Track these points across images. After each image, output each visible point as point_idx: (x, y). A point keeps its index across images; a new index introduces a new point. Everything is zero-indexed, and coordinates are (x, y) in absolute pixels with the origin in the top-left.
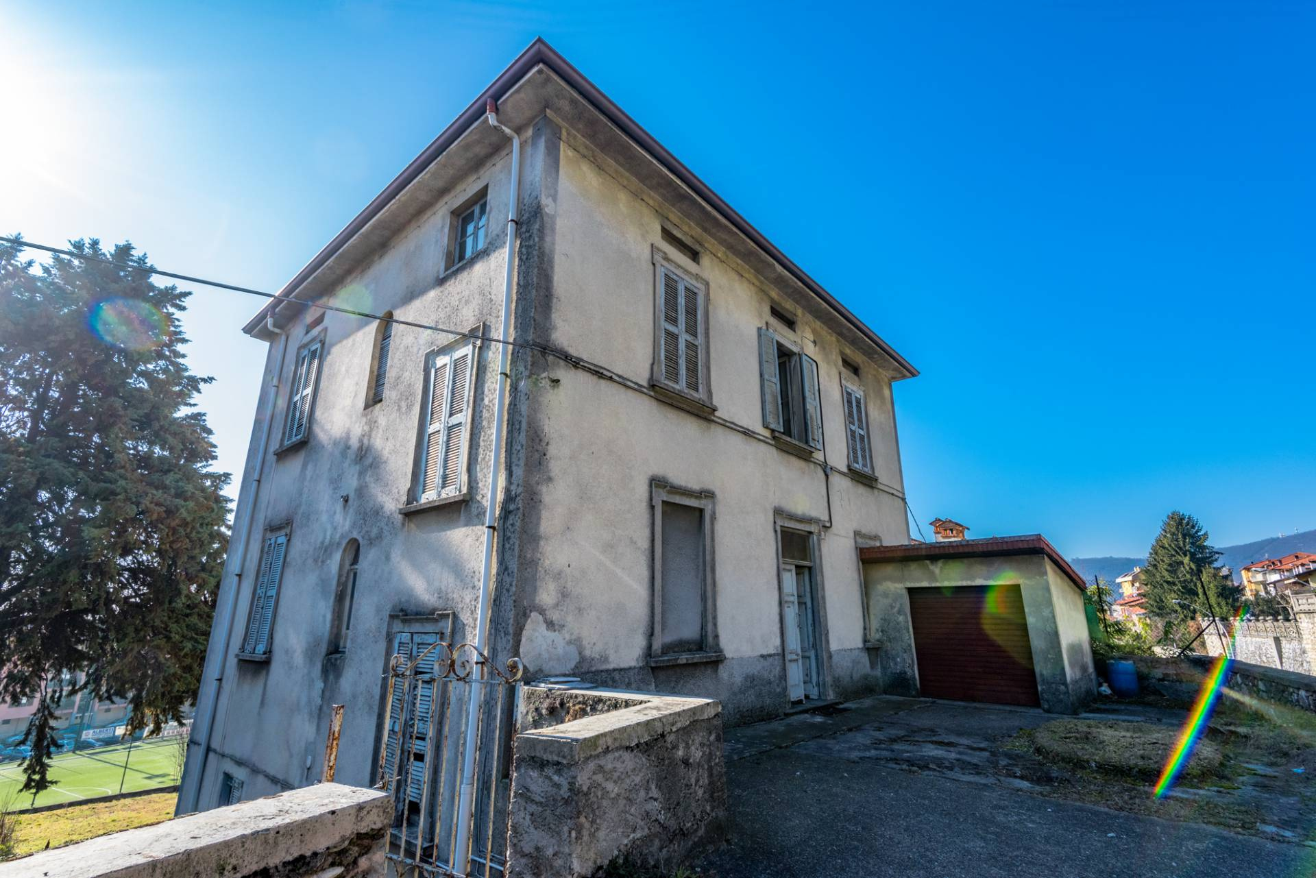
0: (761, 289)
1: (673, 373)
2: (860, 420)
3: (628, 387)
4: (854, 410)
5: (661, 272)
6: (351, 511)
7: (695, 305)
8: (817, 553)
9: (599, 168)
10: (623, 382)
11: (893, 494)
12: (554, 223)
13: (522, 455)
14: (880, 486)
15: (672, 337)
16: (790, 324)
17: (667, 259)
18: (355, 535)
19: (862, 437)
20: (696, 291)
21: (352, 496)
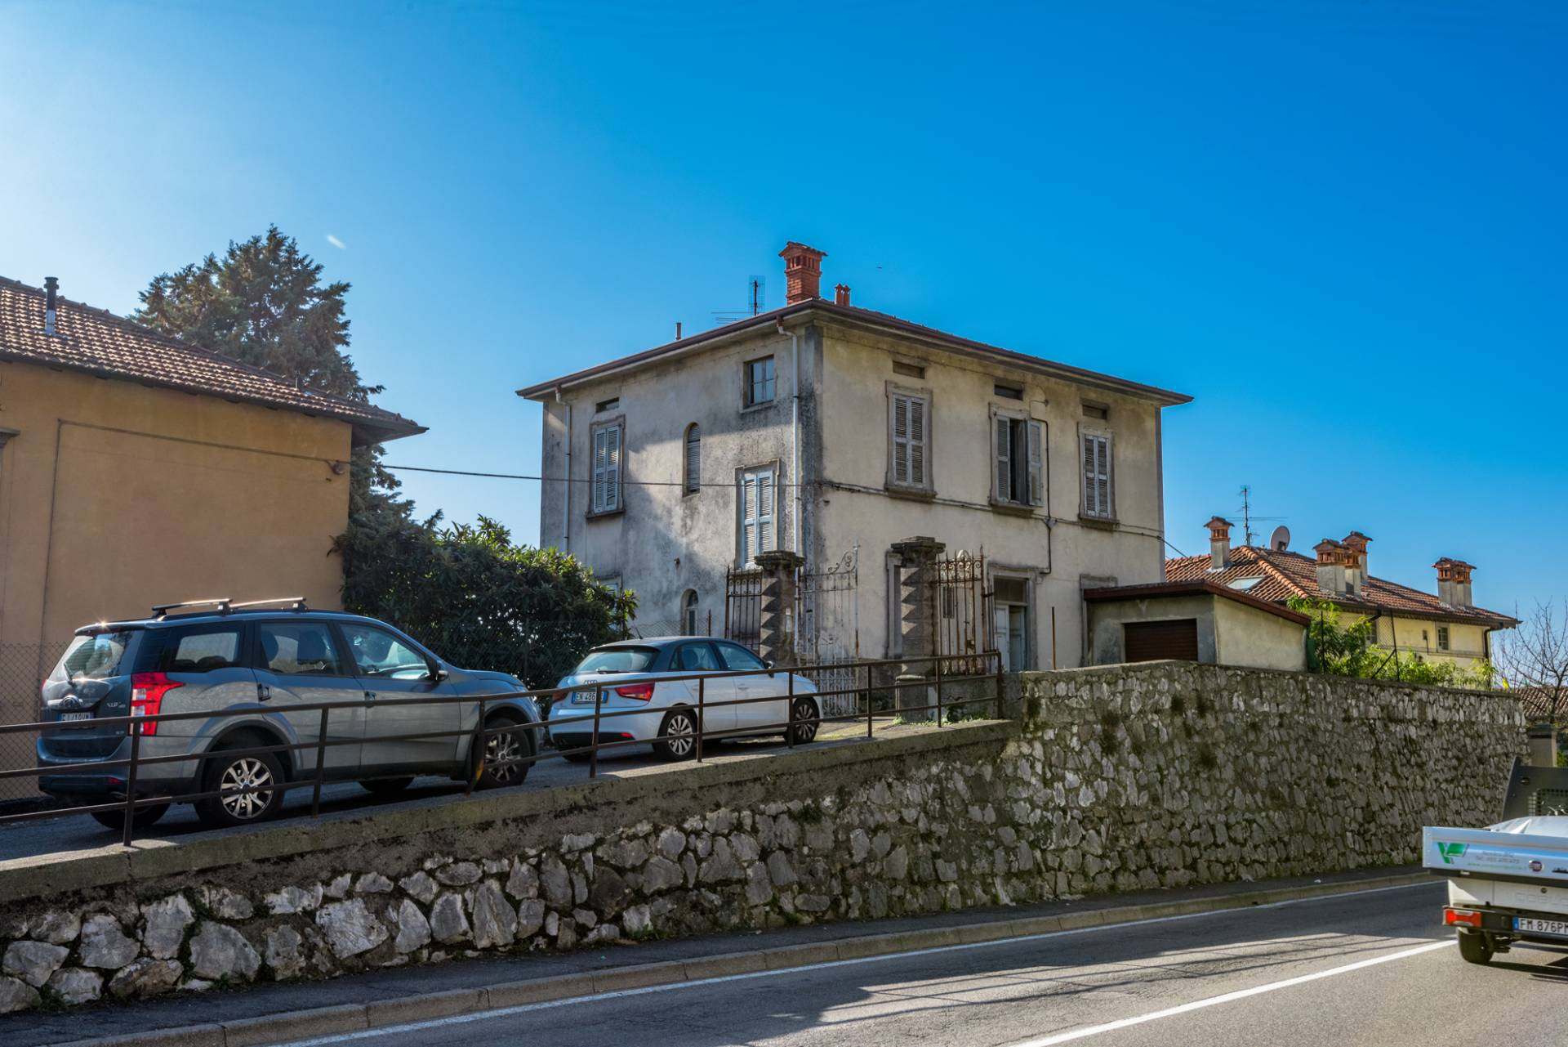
0: (985, 374)
1: (902, 474)
2: (1103, 465)
3: (870, 494)
4: (1094, 456)
5: (893, 399)
6: (684, 570)
7: (921, 414)
8: (1031, 595)
9: (848, 342)
10: (868, 491)
11: (1142, 534)
12: (821, 398)
13: (812, 547)
14: (1122, 528)
15: (902, 447)
16: (1018, 394)
17: (897, 386)
18: (691, 587)
19: (1103, 483)
20: (921, 402)
21: (682, 560)
